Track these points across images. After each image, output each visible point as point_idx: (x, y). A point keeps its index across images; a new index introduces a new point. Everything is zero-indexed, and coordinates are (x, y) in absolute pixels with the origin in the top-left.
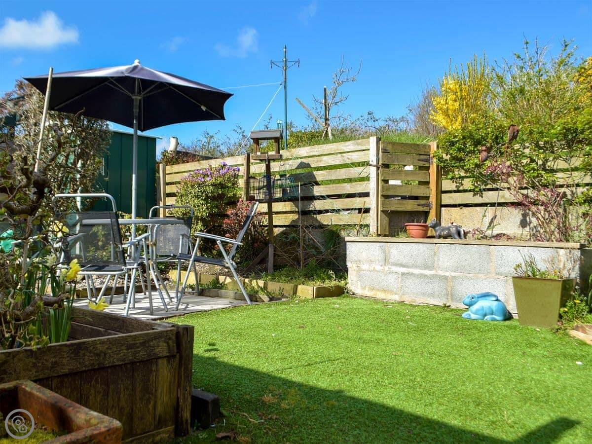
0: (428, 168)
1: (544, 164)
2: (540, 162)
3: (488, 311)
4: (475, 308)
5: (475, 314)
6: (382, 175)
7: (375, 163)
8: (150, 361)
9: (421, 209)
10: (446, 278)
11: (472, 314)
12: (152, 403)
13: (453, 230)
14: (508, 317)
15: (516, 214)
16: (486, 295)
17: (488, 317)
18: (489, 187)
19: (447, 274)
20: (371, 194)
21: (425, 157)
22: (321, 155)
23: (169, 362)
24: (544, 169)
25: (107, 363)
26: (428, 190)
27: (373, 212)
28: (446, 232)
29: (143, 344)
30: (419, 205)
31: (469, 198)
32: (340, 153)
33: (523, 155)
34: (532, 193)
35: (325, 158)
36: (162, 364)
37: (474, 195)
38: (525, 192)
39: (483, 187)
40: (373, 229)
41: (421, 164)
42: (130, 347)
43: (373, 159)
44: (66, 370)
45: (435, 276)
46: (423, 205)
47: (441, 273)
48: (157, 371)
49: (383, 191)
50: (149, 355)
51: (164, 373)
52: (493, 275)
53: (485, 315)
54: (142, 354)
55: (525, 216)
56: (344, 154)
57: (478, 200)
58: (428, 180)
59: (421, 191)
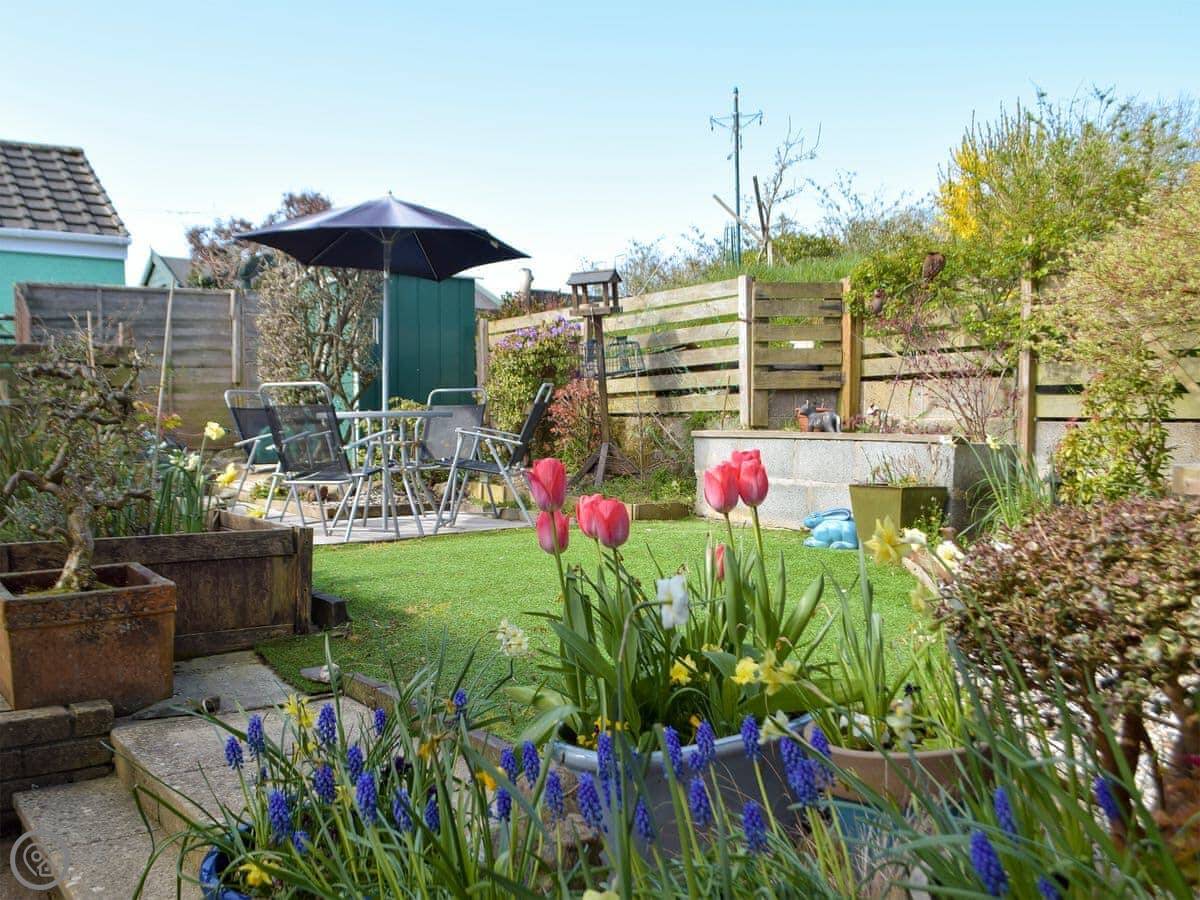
0: (840, 318)
4: (819, 530)
5: (819, 537)
6: (755, 334)
7: (743, 316)
8: (263, 559)
9: (826, 385)
10: (805, 489)
12: (267, 599)
16: (833, 513)
17: (835, 544)
19: (807, 484)
20: (740, 365)
21: (832, 303)
22: (681, 304)
23: (285, 562)
25: (216, 557)
26: (839, 356)
27: (744, 392)
29: (255, 542)
30: (822, 379)
32: (706, 301)
35: (686, 309)
36: (278, 562)
40: (743, 418)
41: (827, 313)
42: (240, 543)
43: (742, 311)
44: (175, 558)
45: (795, 486)
46: (830, 379)
47: (801, 482)
48: (272, 569)
49: (756, 358)
50: (260, 552)
51: (280, 573)
53: (831, 541)
54: (254, 551)
56: (710, 303)
58: (838, 339)
59: (827, 357)
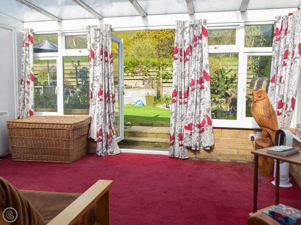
1: (148, 70)
2: (147, 70)
3: (140, 104)
4: (137, 104)
5: (138, 105)
10: (130, 98)
11: (137, 105)
13: (130, 86)
14: (144, 105)
15: (141, 82)
16: (139, 101)
17: (140, 105)
18: (135, 75)
19: (130, 97)
24: (148, 72)
28: (128, 87)
31: (130, 78)
33: (143, 68)
34: (145, 77)
37: (132, 77)
38: (144, 76)
39: (134, 75)
45: (127, 97)
47: (128, 97)
52: (140, 96)
53: (139, 105)
55: (144, 82)
57: (132, 78)
